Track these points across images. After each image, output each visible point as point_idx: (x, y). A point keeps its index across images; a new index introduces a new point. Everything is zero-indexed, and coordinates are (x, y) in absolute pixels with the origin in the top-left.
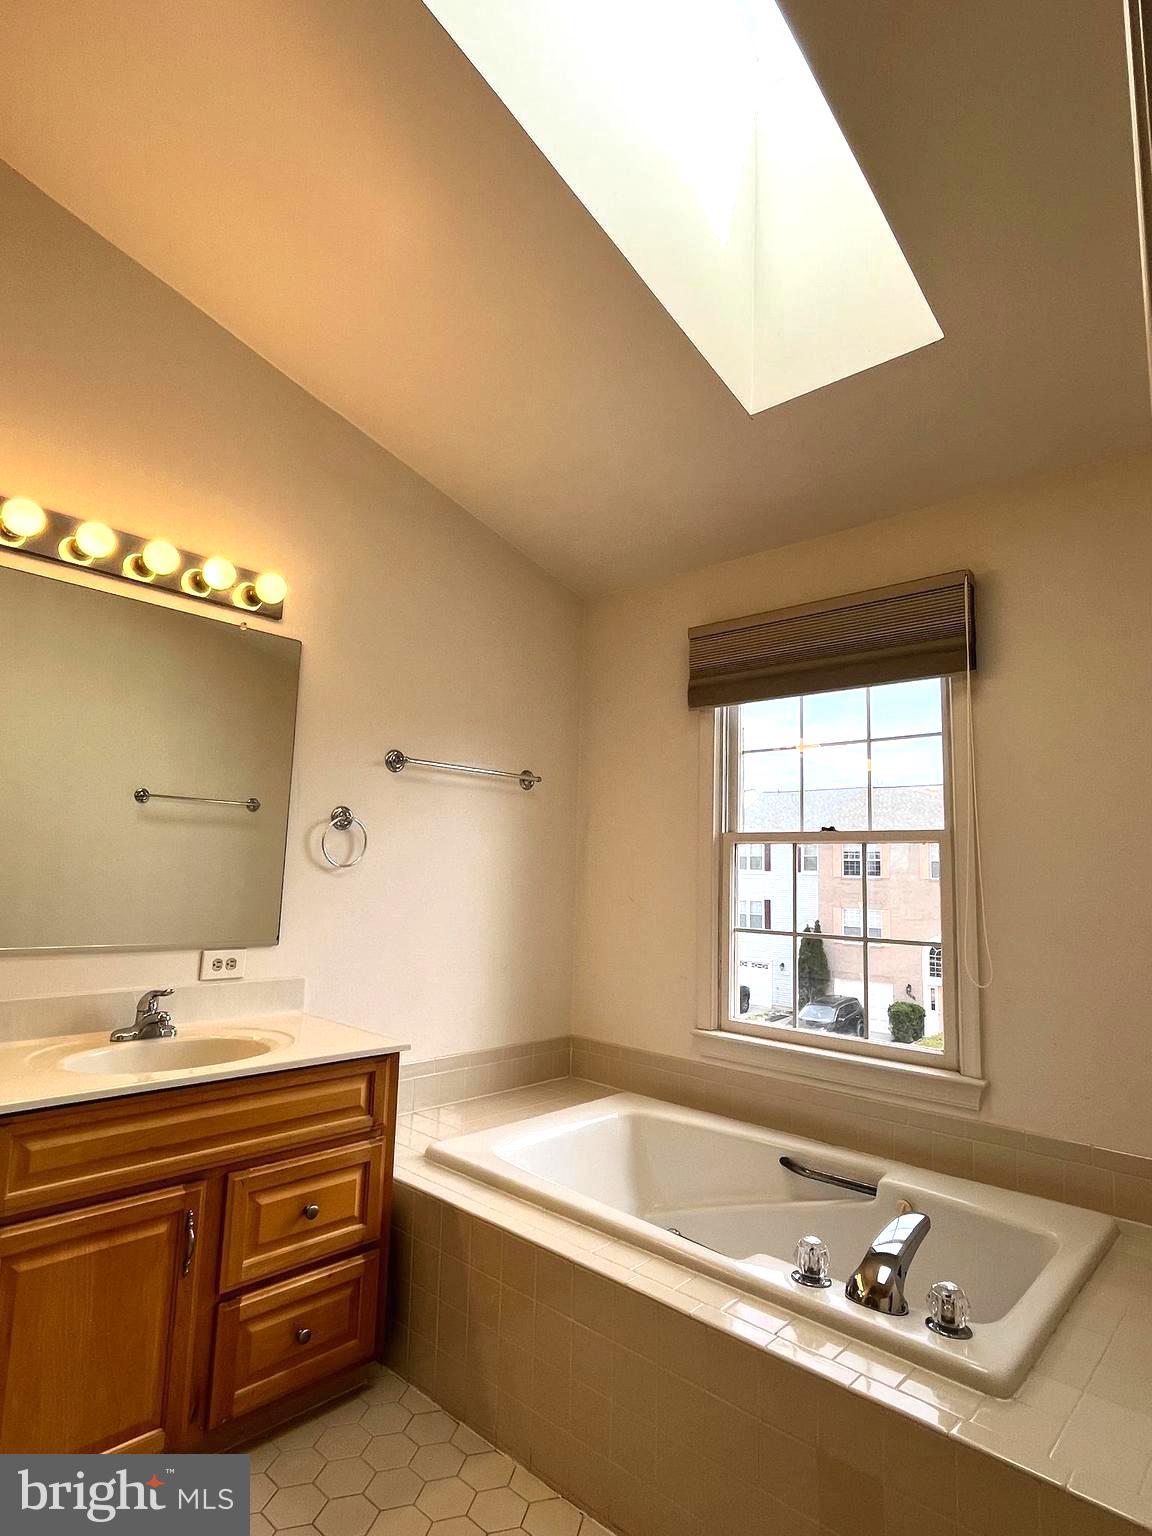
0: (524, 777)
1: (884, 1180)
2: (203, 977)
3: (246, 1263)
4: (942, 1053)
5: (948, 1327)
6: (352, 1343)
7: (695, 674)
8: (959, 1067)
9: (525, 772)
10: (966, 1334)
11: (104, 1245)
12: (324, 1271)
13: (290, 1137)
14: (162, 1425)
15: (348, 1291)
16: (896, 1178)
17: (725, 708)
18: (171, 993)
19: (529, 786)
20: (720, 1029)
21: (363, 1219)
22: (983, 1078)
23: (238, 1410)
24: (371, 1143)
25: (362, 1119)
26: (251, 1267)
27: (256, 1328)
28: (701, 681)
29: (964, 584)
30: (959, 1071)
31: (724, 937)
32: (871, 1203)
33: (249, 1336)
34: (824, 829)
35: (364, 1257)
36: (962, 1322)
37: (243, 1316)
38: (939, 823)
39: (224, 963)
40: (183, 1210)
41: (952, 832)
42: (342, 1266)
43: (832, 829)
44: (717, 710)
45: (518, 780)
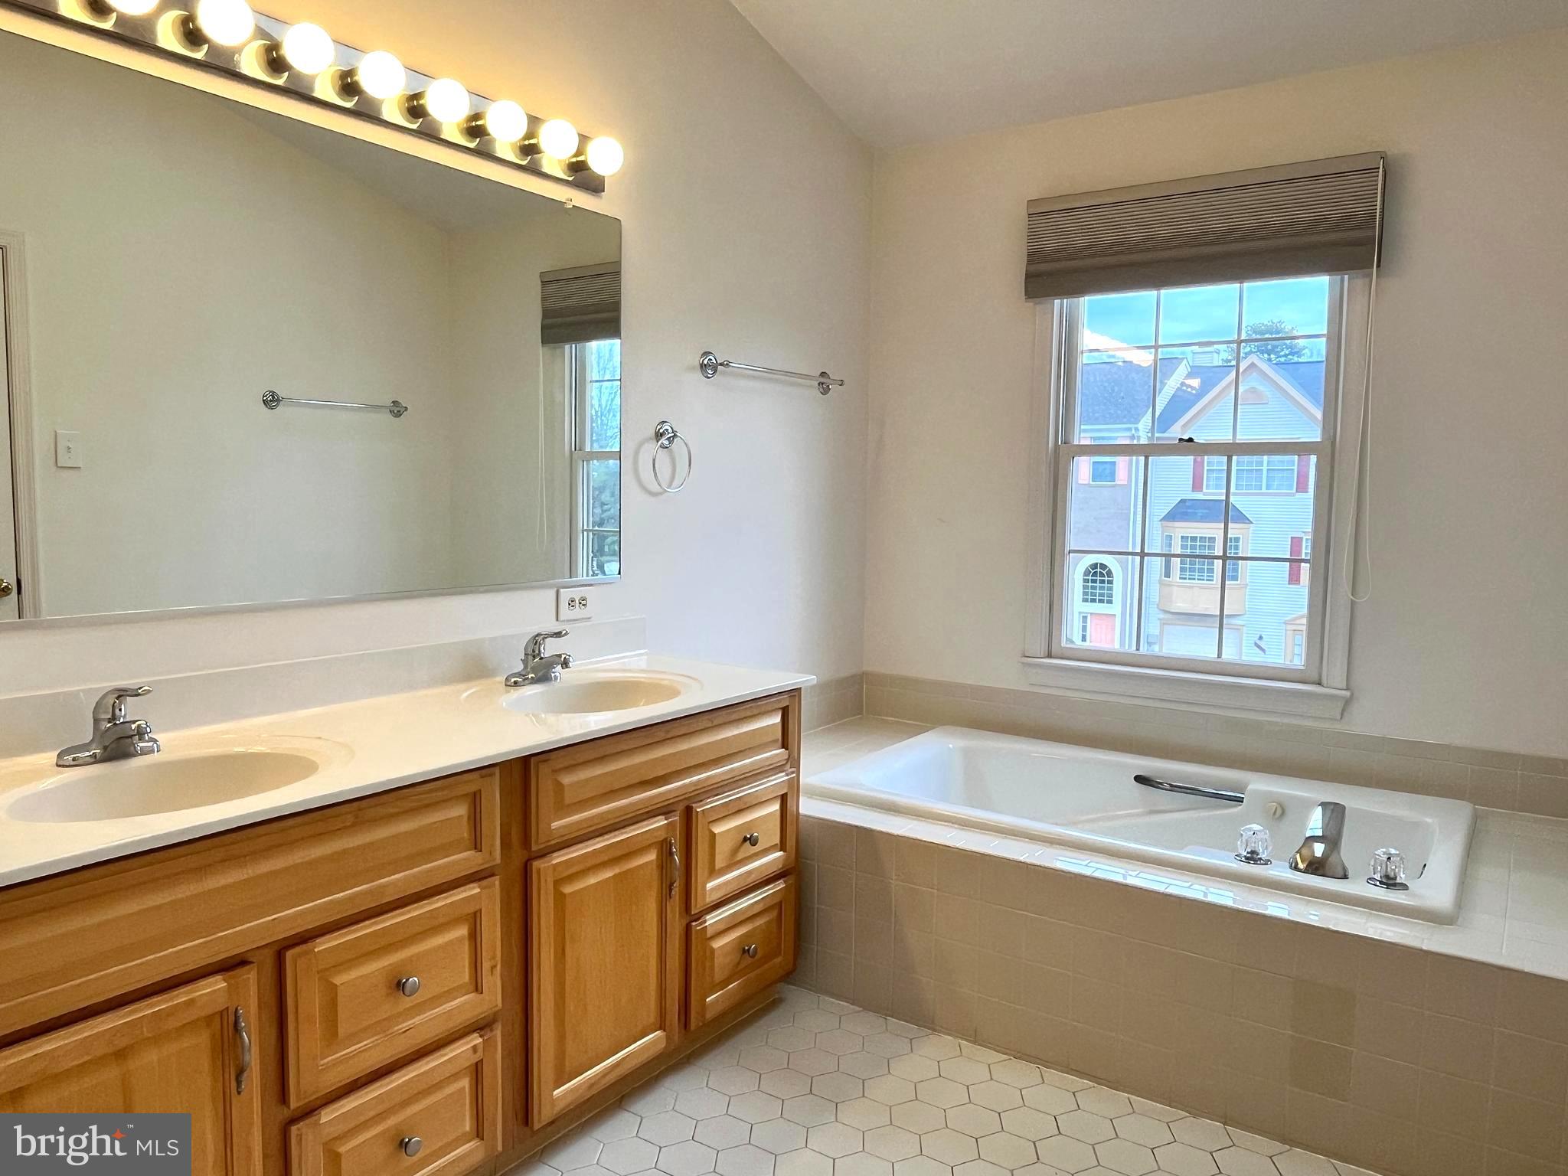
0: (822, 380)
1: (1250, 787)
2: (562, 617)
3: (709, 885)
4: (1302, 668)
5: (1389, 882)
6: (778, 960)
7: (1033, 258)
8: (1320, 680)
9: (823, 374)
10: (1404, 887)
11: (617, 870)
12: (761, 894)
13: (732, 770)
14: (661, 1027)
15: (774, 913)
16: (1259, 785)
17: (1065, 300)
18: (566, 634)
19: (825, 391)
20: (1050, 656)
21: (782, 847)
22: (1347, 689)
23: (709, 1015)
24: (787, 775)
25: (779, 752)
26: (712, 889)
27: (717, 944)
28: (1043, 267)
29: (1379, 168)
30: (1320, 684)
31: (1057, 557)
32: (1240, 807)
33: (713, 951)
34: (1181, 440)
35: (785, 882)
36: (1402, 878)
37: (709, 933)
38: (1314, 435)
39: (577, 602)
40: (666, 839)
41: (1333, 443)
42: (769, 889)
43: (1190, 440)
44: (1057, 302)
45: (816, 383)
